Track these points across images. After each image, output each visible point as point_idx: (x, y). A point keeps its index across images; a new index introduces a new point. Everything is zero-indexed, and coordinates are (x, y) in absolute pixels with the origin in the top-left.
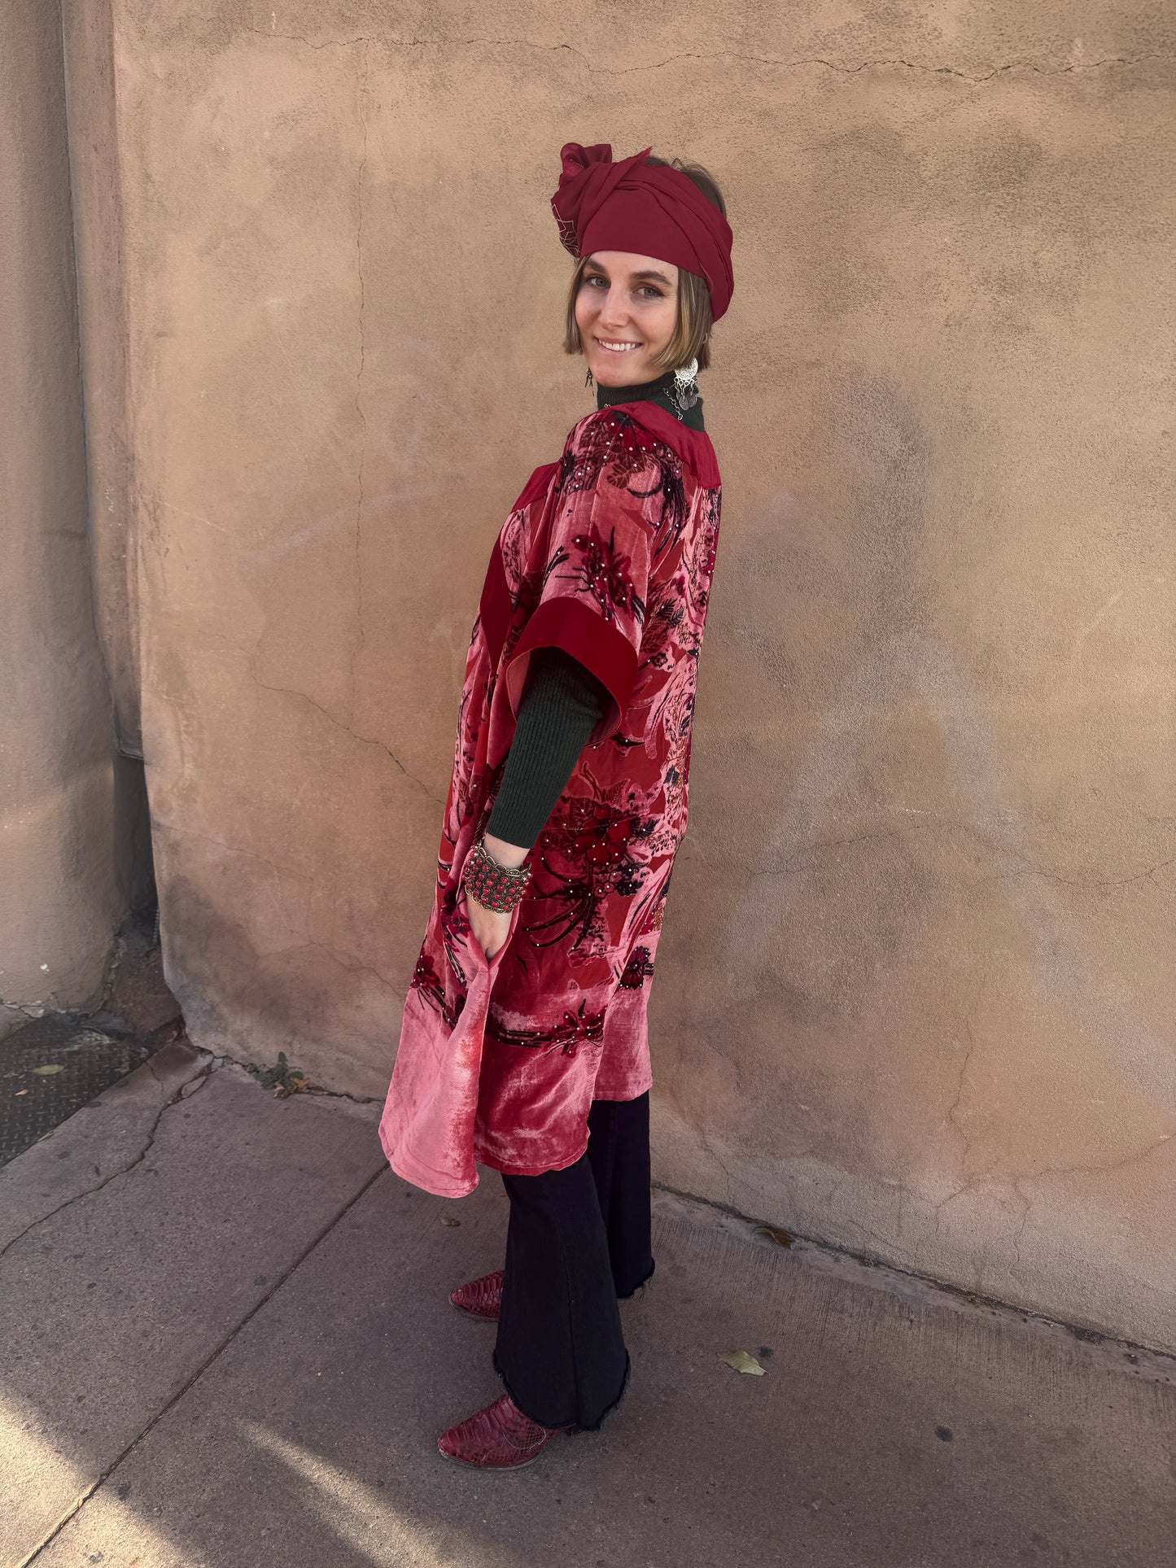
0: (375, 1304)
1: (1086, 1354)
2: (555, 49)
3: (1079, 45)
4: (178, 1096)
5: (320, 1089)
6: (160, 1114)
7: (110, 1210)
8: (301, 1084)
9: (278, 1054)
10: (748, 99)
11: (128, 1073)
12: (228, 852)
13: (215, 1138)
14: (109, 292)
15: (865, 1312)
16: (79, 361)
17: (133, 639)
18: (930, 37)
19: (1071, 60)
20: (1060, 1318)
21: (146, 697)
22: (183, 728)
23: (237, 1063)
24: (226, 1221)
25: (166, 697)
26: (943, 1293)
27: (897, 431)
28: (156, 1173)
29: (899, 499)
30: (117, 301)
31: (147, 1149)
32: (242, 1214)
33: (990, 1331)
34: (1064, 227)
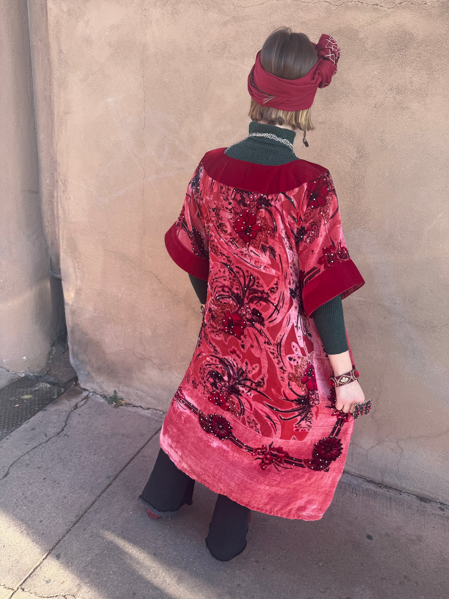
1: (424, 507)
4: (76, 407)
5: (130, 404)
6: (69, 414)
7: (51, 450)
8: (123, 402)
9: (113, 391)
11: (56, 398)
12: (94, 314)
13: (90, 423)
14: (46, 97)
15: (339, 490)
16: (35, 124)
17: (57, 232)
20: (414, 493)
21: (62, 255)
23: (98, 394)
24: (95, 455)
25: (69, 254)
26: (369, 484)
27: (355, 149)
28: (68, 436)
30: (49, 100)
31: (64, 427)
32: (101, 452)
33: (387, 498)
34: (422, 68)
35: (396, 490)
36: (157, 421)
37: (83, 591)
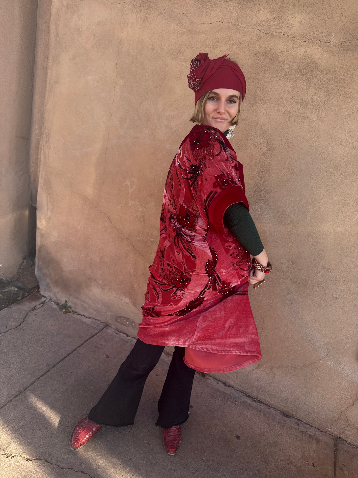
0: (80, 377)
1: (285, 421)
2: (181, 14)
3: (333, 35)
4: (34, 309)
5: (76, 312)
6: (28, 313)
7: (8, 339)
8: (71, 310)
9: (65, 300)
10: (235, 37)
11: (21, 300)
12: (58, 239)
13: (42, 322)
14: (43, 67)
15: (223, 399)
16: (32, 87)
17: (38, 172)
18: (290, 27)
19: (330, 40)
20: (279, 409)
21: (39, 190)
22: (49, 201)
23: (53, 301)
24: (41, 347)
25: (45, 191)
26: (247, 397)
27: (266, 143)
28: (24, 330)
29: (264, 164)
30: (45, 70)
31: (22, 323)
32: (46, 346)
33: (258, 410)
34: (322, 89)
35: (267, 405)
36: (95, 328)
37: (11, 447)
